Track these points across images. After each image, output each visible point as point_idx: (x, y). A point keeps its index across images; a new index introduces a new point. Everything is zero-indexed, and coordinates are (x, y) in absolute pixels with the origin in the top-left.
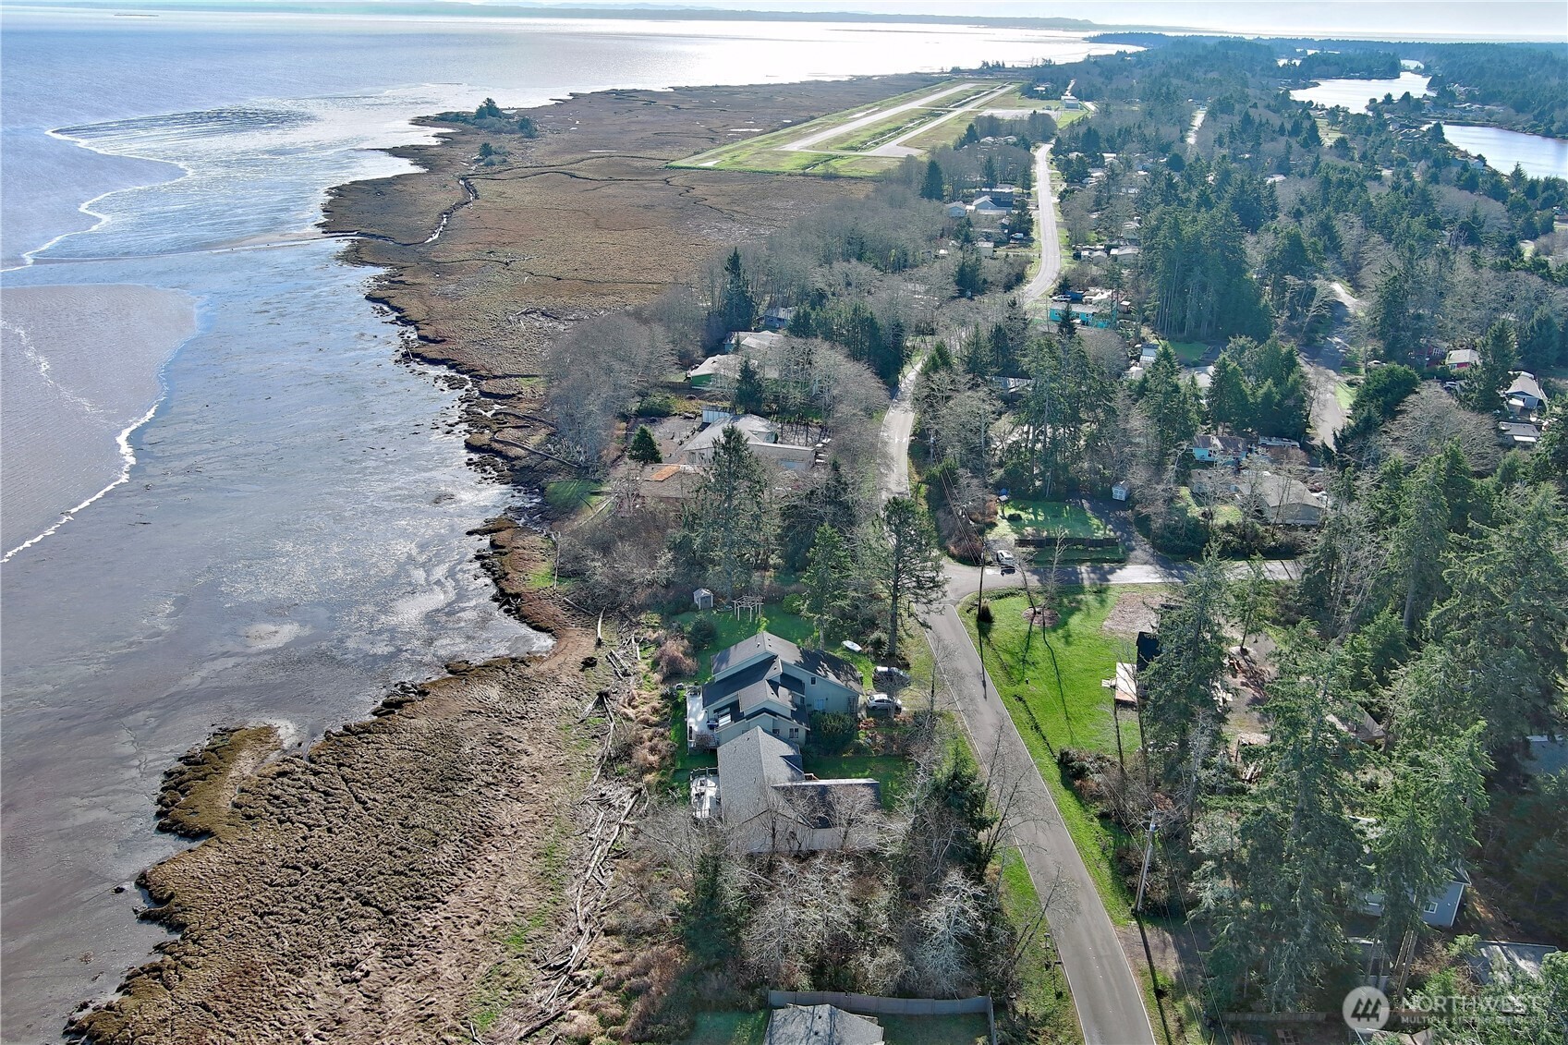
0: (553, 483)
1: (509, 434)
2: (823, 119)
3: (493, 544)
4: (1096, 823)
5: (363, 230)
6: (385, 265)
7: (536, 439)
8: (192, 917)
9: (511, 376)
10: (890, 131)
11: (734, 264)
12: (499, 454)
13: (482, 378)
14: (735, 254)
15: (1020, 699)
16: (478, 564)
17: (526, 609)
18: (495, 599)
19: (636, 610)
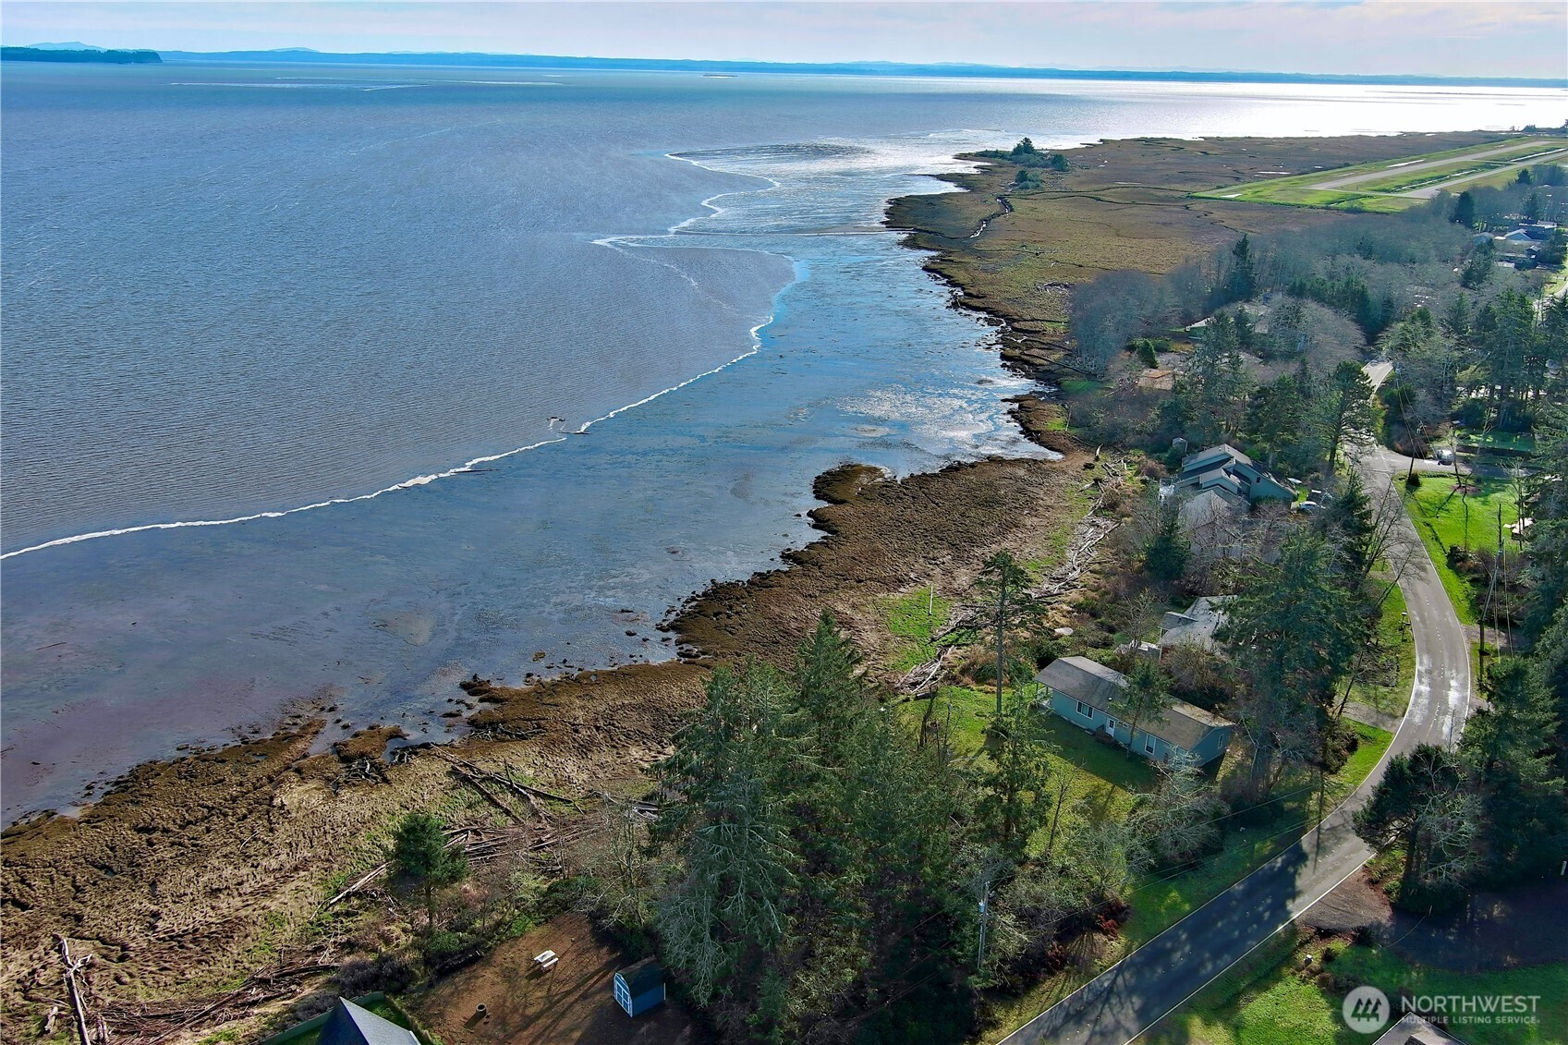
0: (1067, 382)
1: (1035, 352)
2: (1359, 167)
3: (1020, 407)
4: (1468, 584)
5: (919, 227)
6: (938, 250)
7: (1057, 356)
8: (841, 529)
9: (1038, 320)
10: (1432, 178)
11: (1241, 249)
12: (1027, 362)
13: (1015, 320)
14: (1244, 240)
15: (1428, 525)
16: (1010, 416)
17: (1044, 439)
18: (1021, 433)
19: (1127, 447)
